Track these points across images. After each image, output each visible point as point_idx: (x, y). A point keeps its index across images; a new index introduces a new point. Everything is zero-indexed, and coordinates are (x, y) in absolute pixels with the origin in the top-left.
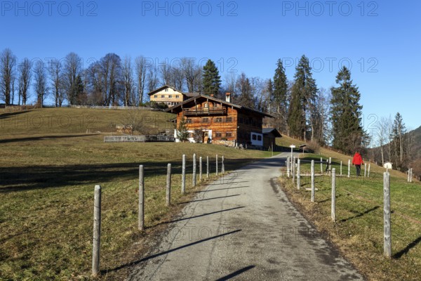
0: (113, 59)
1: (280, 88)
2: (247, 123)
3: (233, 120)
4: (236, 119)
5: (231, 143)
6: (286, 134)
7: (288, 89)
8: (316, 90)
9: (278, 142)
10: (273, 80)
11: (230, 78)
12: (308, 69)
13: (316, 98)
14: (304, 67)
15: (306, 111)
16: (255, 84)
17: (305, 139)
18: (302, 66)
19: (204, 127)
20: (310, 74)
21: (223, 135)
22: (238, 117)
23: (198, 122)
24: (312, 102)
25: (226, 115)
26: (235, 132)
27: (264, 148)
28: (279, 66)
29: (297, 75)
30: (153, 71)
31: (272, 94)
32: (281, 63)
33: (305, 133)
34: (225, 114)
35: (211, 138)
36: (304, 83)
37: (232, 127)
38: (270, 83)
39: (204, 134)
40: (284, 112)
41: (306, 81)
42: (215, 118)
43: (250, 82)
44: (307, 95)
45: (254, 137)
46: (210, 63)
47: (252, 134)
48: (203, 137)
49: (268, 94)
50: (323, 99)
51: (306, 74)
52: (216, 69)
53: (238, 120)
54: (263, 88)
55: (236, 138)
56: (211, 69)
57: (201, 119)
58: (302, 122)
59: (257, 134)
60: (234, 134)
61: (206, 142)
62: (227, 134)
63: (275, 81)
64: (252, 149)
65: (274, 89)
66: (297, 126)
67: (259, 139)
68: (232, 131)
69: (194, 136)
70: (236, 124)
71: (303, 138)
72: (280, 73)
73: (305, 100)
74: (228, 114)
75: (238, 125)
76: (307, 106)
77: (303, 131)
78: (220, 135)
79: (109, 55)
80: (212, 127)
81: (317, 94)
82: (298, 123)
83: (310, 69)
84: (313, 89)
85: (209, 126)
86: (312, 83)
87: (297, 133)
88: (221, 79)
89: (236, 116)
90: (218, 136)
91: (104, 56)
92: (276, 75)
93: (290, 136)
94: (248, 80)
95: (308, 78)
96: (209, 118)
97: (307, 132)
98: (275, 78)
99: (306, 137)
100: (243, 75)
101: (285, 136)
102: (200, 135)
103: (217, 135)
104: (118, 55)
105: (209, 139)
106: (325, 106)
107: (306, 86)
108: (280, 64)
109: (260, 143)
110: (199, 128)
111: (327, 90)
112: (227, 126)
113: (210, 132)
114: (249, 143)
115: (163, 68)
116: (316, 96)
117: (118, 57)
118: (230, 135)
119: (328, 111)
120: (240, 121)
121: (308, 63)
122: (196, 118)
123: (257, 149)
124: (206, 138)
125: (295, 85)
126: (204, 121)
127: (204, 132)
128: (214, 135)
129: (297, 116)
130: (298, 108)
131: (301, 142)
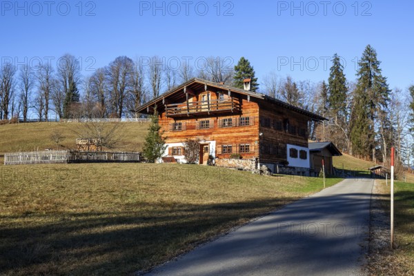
0: (124, 64)
1: (337, 92)
2: (278, 128)
3: (251, 121)
4: (257, 120)
5: (249, 164)
6: (348, 153)
7: (347, 93)
8: (387, 91)
9: (337, 162)
10: (327, 83)
11: (270, 81)
12: (375, 64)
13: (388, 102)
14: (370, 62)
15: (375, 120)
16: (304, 90)
17: (374, 159)
18: (367, 59)
19: (201, 137)
20: (378, 70)
21: (235, 150)
22: (260, 117)
23: (193, 128)
24: (382, 108)
25: (240, 113)
26: (256, 144)
27: (313, 172)
28: (336, 63)
29: (361, 73)
30: (171, 74)
31: (327, 101)
32: (338, 59)
33: (374, 150)
34: (238, 112)
35: (214, 155)
36: (370, 83)
37: (251, 134)
38: (324, 86)
39: (202, 149)
40: (343, 124)
41: (373, 79)
42: (221, 119)
43: (298, 87)
44: (376, 98)
45: (294, 154)
46: (244, 62)
47: (289, 147)
48: (202, 154)
49: (322, 100)
50: (398, 104)
51: (373, 71)
52: (252, 69)
53: (260, 121)
54: (315, 94)
55: (257, 155)
56: (245, 70)
57: (196, 123)
58: (369, 136)
59: (299, 148)
60: (254, 147)
61: (205, 163)
62: (241, 148)
63: (331, 83)
64: (290, 174)
65: (329, 95)
66: (363, 141)
67: (303, 156)
68: (251, 141)
69: (185, 152)
70: (256, 128)
71: (371, 157)
72: (337, 71)
73: (373, 105)
74: (243, 111)
75: (260, 130)
76: (376, 114)
77: (372, 147)
78: (230, 149)
79: (119, 58)
80: (216, 136)
81: (389, 96)
82: (363, 138)
83: (378, 63)
84: (383, 90)
85: (211, 133)
86: (382, 81)
87: (362, 151)
88: (258, 82)
89: (257, 114)
90: (226, 151)
91: (114, 60)
92: (332, 76)
93: (353, 155)
94: (295, 85)
95: (375, 76)
96: (211, 120)
97: (376, 150)
98: (330, 79)
99: (376, 156)
100: (289, 79)
101: (346, 155)
102: (196, 150)
103: (224, 149)
104: (130, 58)
105: (211, 158)
106: (401, 113)
107: (373, 86)
108: (336, 61)
109: (306, 164)
110: (194, 139)
111: (403, 91)
112: (241, 133)
113: (212, 146)
114: (285, 163)
115: (183, 71)
116: (388, 100)
117: (131, 60)
118: (247, 149)
119: (406, 119)
120: (264, 123)
121: (375, 55)
122: (189, 122)
123: (298, 174)
124: (206, 155)
125: (358, 86)
126: (202, 126)
127: (202, 145)
128: (220, 150)
129: (363, 127)
130: (364, 117)
131: (369, 162)
